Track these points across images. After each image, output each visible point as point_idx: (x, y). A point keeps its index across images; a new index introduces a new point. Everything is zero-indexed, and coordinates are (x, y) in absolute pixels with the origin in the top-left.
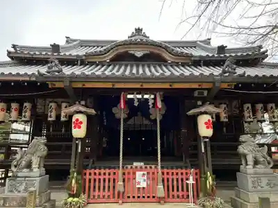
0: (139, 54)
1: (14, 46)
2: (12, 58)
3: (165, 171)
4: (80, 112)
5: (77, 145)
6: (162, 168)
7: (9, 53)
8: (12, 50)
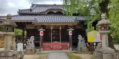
0: (55, 12)
1: (19, 10)
2: (19, 13)
3: (62, 43)
4: (42, 30)
5: (41, 38)
6: (61, 43)
7: (18, 12)
8: (19, 11)
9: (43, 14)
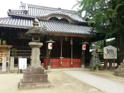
1: (9, 10)
7: (8, 13)
9: (44, 19)
